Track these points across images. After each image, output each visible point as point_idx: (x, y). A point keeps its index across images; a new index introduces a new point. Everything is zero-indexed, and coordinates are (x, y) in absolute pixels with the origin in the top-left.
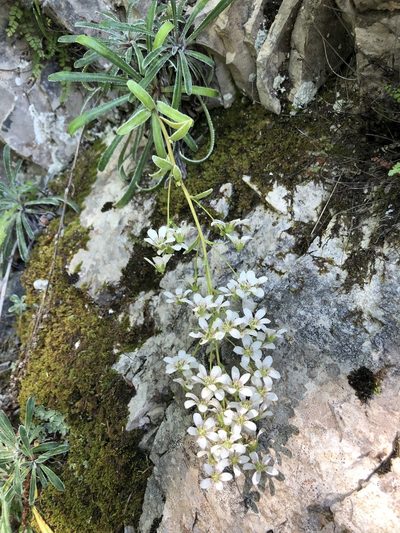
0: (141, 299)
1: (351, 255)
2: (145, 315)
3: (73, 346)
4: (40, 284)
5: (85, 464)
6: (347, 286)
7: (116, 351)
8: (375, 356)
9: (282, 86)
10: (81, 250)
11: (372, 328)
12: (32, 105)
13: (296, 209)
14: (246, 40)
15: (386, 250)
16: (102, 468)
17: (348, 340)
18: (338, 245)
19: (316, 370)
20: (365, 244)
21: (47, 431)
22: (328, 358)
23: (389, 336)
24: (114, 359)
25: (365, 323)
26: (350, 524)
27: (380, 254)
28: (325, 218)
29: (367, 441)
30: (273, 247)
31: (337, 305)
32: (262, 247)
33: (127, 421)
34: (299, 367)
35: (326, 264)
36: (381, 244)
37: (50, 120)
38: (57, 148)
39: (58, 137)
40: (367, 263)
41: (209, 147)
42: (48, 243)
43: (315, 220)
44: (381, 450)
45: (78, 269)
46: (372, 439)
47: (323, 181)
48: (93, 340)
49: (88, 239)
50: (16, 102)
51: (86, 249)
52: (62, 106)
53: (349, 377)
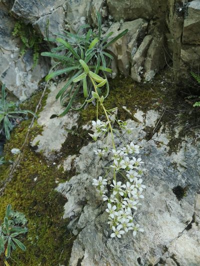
0: (70, 158)
1: (171, 141)
2: (72, 166)
3: (33, 180)
4: (15, 151)
5: (37, 237)
6: (170, 153)
7: (57, 182)
8: (183, 181)
9: (141, 71)
10: (39, 136)
11: (181, 170)
12: (17, 68)
13: (146, 121)
14: (128, 51)
15: (186, 138)
16: (47, 238)
17: (171, 175)
18: (165, 136)
19: (158, 187)
20: (177, 136)
21: (15, 222)
22: (163, 182)
23: (189, 173)
24: (56, 185)
25: (178, 168)
26: (176, 252)
27: (184, 140)
28: (159, 126)
29: (182, 216)
30: (136, 136)
31: (166, 160)
32: (131, 136)
33: (63, 214)
34: (150, 185)
35: (160, 144)
36: (184, 136)
37: (25, 75)
38: (25, 89)
39: (27, 84)
40: (178, 143)
41: (106, 94)
42: (20, 132)
43: (154, 126)
44: (188, 220)
45: (38, 143)
46: (184, 216)
47: (158, 111)
48: (45, 176)
49: (43, 131)
50: (10, 65)
51: (41, 135)
52: (31, 70)
53: (173, 190)
